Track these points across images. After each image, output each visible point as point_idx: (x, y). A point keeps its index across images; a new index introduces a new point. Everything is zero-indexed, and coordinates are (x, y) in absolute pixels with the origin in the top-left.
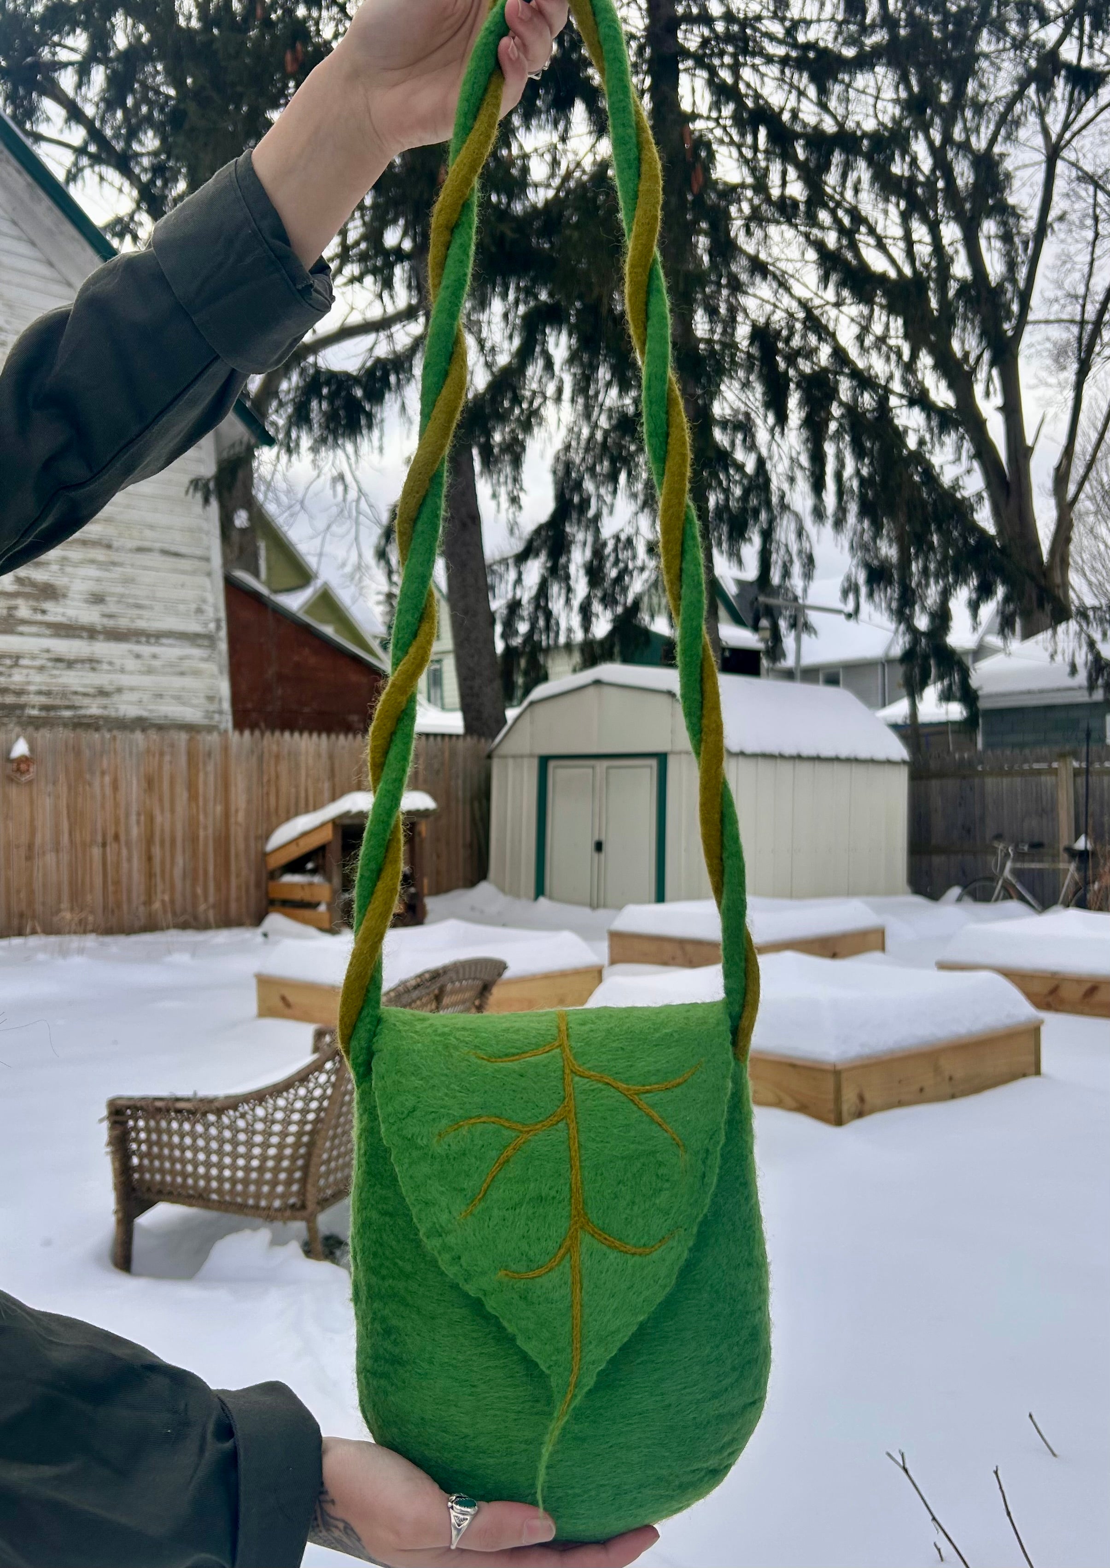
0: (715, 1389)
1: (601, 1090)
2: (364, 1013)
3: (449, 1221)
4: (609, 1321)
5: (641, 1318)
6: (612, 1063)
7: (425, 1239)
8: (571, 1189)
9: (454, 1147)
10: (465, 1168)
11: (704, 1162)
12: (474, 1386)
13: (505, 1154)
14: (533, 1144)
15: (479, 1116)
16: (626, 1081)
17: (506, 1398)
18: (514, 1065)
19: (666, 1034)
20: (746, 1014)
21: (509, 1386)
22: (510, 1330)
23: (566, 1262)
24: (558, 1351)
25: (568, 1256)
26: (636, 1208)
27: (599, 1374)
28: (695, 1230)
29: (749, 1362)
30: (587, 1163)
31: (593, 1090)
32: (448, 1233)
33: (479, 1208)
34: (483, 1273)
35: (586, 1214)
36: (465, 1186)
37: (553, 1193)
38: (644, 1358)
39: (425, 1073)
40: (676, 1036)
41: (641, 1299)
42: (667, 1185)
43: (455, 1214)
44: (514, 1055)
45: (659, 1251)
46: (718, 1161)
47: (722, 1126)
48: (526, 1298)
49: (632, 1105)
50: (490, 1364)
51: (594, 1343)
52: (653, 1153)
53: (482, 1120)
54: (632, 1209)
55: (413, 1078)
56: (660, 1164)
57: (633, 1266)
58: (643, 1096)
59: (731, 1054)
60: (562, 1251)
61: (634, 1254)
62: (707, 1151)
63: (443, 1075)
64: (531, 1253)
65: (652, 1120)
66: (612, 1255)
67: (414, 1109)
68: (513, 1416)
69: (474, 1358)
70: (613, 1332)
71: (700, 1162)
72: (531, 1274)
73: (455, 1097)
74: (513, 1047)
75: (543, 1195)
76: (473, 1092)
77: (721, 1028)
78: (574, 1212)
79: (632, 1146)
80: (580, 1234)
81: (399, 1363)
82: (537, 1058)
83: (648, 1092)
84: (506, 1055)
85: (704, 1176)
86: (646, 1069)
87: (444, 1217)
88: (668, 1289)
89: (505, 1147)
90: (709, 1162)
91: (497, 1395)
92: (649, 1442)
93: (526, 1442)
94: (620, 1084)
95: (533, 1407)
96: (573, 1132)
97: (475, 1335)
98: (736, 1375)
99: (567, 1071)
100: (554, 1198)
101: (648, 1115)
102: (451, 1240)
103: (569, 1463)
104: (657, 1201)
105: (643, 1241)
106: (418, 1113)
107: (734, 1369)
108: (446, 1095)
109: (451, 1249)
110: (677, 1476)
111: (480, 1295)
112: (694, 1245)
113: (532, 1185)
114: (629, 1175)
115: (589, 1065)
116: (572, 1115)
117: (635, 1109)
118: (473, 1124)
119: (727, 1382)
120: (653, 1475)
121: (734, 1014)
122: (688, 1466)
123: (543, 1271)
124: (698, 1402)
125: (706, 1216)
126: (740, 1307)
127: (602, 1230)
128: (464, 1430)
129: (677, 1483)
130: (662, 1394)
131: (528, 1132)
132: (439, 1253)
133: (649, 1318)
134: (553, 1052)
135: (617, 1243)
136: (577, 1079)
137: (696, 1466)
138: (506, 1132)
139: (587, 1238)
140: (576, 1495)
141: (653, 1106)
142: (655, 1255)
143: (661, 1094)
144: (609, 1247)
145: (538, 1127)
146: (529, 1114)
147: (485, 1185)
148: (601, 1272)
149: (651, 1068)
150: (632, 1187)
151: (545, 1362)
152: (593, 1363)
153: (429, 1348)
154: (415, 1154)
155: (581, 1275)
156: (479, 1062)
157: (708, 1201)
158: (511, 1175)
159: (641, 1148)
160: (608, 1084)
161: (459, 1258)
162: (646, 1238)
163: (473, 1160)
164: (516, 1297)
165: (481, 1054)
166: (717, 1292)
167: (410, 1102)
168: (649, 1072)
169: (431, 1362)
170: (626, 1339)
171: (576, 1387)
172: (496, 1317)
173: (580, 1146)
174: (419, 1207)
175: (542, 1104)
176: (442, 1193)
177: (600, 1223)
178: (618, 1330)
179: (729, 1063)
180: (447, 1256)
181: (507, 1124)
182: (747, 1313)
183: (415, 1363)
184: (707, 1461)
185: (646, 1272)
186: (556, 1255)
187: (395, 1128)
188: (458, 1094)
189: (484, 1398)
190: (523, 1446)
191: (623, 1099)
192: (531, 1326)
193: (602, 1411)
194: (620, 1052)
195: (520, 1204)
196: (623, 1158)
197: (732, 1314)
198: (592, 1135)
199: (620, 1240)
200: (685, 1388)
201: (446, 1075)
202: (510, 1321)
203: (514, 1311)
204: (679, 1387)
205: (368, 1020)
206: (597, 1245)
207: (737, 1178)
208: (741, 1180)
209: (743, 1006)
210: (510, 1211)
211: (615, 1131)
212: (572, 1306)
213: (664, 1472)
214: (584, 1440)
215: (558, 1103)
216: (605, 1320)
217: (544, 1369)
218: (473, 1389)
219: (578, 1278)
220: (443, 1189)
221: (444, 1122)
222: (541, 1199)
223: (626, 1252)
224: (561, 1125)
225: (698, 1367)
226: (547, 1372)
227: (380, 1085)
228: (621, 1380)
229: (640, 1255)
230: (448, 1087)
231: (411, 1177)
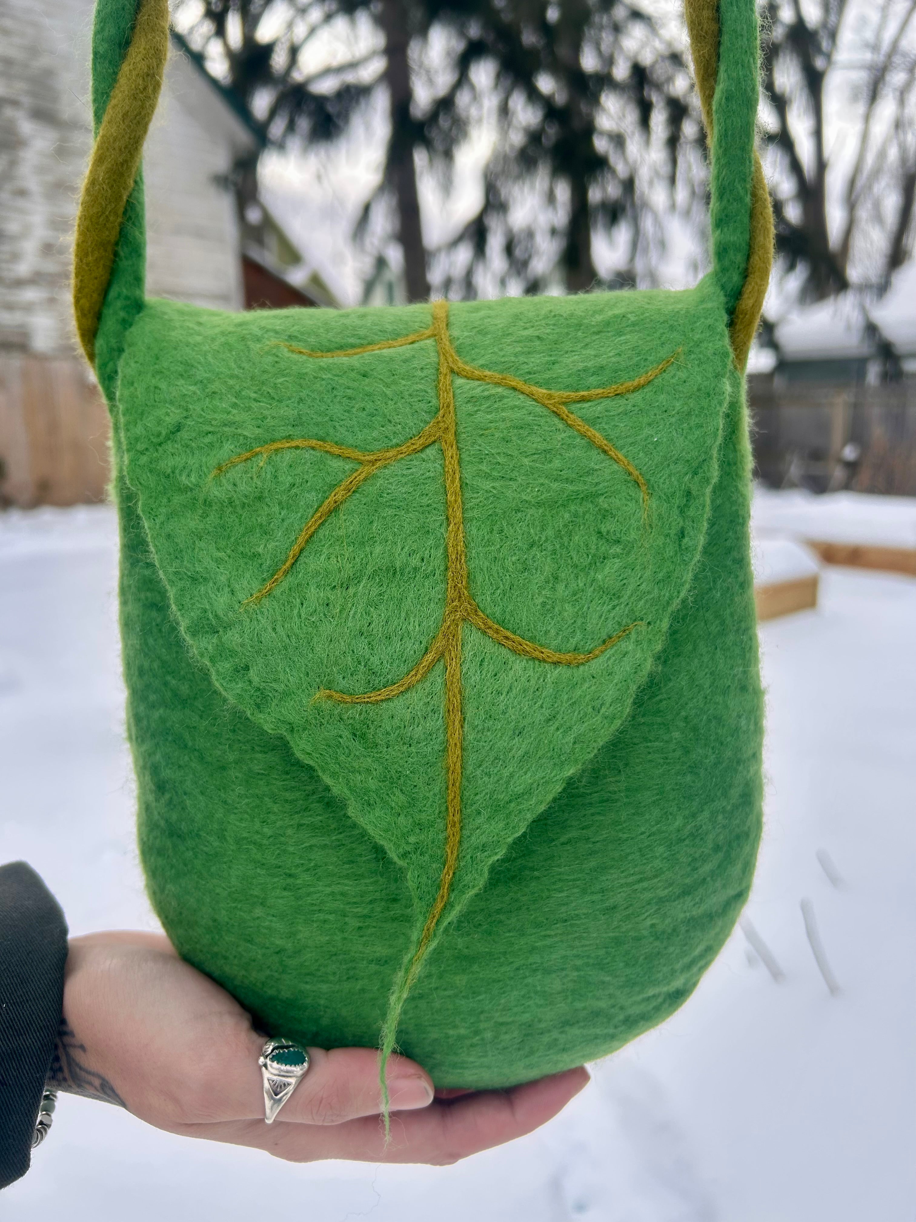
0: (688, 881)
1: (502, 398)
2: (112, 294)
3: (231, 607)
4: (511, 776)
5: (570, 771)
6: (522, 359)
7: (188, 638)
8: (446, 556)
9: (243, 487)
10: (263, 520)
11: (682, 512)
12: (290, 876)
13: (331, 499)
14: (380, 481)
15: (289, 438)
16: (547, 384)
17: (342, 894)
18: (354, 360)
19: (615, 316)
20: (748, 289)
21: (347, 877)
22: (335, 791)
23: (437, 677)
24: (420, 826)
25: (440, 666)
26: (561, 587)
27: (492, 869)
28: (665, 625)
29: (738, 837)
30: (475, 513)
31: (487, 398)
32: (228, 627)
33: (285, 585)
34: (287, 694)
35: (473, 597)
36: (260, 550)
37: (415, 561)
38: (573, 834)
39: (201, 374)
40: (632, 318)
41: (570, 738)
42: (617, 549)
43: (241, 596)
44: (353, 346)
45: (601, 659)
46: (708, 513)
47: (715, 453)
48: (363, 736)
49: (556, 420)
50: (314, 841)
51: (485, 814)
52: (592, 497)
53: (293, 444)
54: (553, 589)
55: (181, 382)
56: (605, 514)
57: (555, 683)
58: (574, 407)
59: (727, 341)
60: (430, 657)
61: (556, 664)
62: (689, 493)
63: (232, 377)
64: (375, 660)
65: (591, 444)
66: (518, 665)
67: (178, 428)
68: (354, 923)
69: (289, 832)
70: (519, 796)
71: (676, 511)
72: (374, 697)
73: (249, 409)
74: (354, 335)
75: (398, 564)
76: (280, 401)
77: (709, 305)
78: (451, 593)
79: (555, 485)
80: (462, 630)
81: (179, 836)
82: (392, 350)
83: (583, 400)
84: (341, 348)
85: (682, 534)
86: (581, 366)
87: (222, 601)
88: (618, 723)
89: (332, 487)
90: (691, 512)
91: (328, 890)
92: (579, 962)
93: (378, 961)
94: (534, 389)
95: (388, 909)
96: (451, 464)
97: (288, 795)
98: (720, 855)
99: (444, 370)
100: (416, 569)
101: (583, 436)
102: (233, 638)
103: (447, 993)
104: (599, 577)
105: (573, 642)
106: (184, 434)
107: (717, 848)
108: (235, 405)
109: (233, 653)
110: (622, 1008)
111: (283, 731)
112: (664, 651)
113: (378, 549)
114: (550, 532)
115: (481, 362)
116: (450, 437)
117: (561, 426)
118: (276, 450)
119: (707, 868)
120: (584, 1009)
121: (729, 286)
122: (639, 993)
123: (395, 689)
124: (661, 901)
125: (684, 601)
126: (729, 754)
127: (502, 623)
128: (279, 942)
129: (621, 1017)
130: (602, 891)
131: (373, 462)
132: (212, 660)
133: (584, 771)
134: (422, 343)
135: (528, 646)
136: (460, 381)
137: (651, 992)
138: (336, 464)
139: (475, 637)
140: (460, 1038)
141: (593, 422)
142: (596, 666)
143: (606, 403)
144: (514, 651)
145: (390, 454)
146: (375, 434)
147: (296, 548)
148: (499, 693)
149: (589, 364)
150: (554, 552)
151: (398, 846)
152: (484, 848)
153: (219, 815)
154: (178, 499)
155: (463, 698)
156: (295, 356)
157: (689, 576)
158: (342, 532)
159: (571, 488)
160: (514, 389)
161: (247, 668)
162: (579, 635)
163: (276, 509)
164: (346, 734)
165: (300, 346)
166: (695, 729)
167: (174, 416)
168: (585, 370)
169: (222, 837)
170: (542, 808)
171: (452, 888)
172: (311, 768)
173: (463, 485)
174: (180, 584)
175: (397, 419)
176: (218, 561)
177: (498, 610)
178: (528, 792)
179: (726, 355)
180: (226, 666)
181: (336, 450)
182: (738, 763)
183: (198, 836)
184: (668, 984)
185: (578, 692)
186: (418, 664)
187: (144, 459)
188: (254, 405)
189: (309, 894)
190: (373, 967)
191: (539, 409)
192: (372, 784)
193: (502, 917)
194: (538, 343)
195: (356, 579)
196: (539, 505)
197: (716, 765)
198: (484, 467)
199: (532, 639)
200: (640, 881)
201: (237, 377)
202: (334, 775)
203: (342, 758)
204: (631, 879)
205: (119, 304)
206: (490, 647)
207: (729, 551)
208: (735, 554)
209: (745, 275)
210: (338, 591)
211: (526, 461)
212: (445, 750)
213: (602, 1004)
214: (471, 959)
215: (427, 417)
216: (506, 773)
217: (396, 859)
218: (290, 881)
219: (456, 701)
220: (221, 554)
221: (228, 446)
222: (393, 571)
223: (544, 661)
224: (431, 452)
225: (661, 849)
226: (400, 863)
227: (126, 393)
228: (533, 869)
229: (569, 664)
230: (237, 395)
231: (169, 536)
